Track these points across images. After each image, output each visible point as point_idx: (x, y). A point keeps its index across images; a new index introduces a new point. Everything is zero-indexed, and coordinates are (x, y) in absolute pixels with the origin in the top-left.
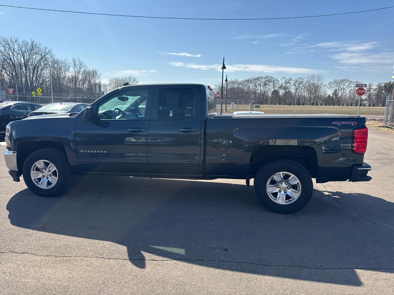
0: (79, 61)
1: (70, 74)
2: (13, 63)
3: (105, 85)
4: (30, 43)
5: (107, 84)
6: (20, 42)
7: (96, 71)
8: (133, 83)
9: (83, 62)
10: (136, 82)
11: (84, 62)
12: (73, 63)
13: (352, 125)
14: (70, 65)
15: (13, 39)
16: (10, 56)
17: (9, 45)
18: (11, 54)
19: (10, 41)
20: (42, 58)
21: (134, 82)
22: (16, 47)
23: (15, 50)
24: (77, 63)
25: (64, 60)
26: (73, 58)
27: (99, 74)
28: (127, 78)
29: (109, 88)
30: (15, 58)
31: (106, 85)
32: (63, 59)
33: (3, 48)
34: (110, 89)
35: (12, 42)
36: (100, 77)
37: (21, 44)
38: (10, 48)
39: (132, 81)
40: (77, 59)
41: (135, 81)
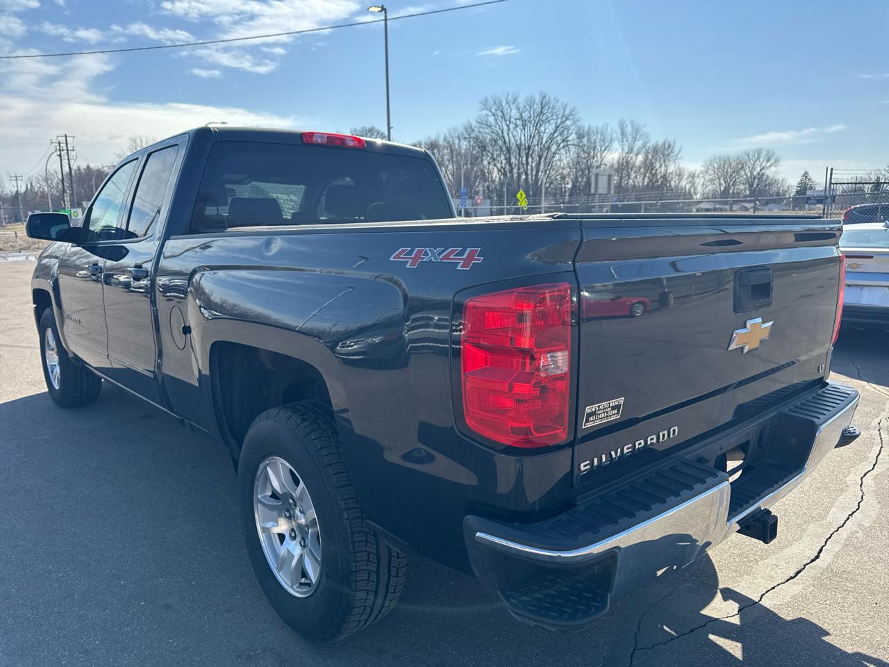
0: (633, 126)
1: (612, 156)
2: (507, 148)
3: (694, 174)
4: (538, 100)
5: (697, 173)
6: (521, 102)
7: (672, 143)
8: (763, 164)
9: (642, 126)
10: (772, 161)
11: (644, 126)
12: (619, 132)
13: (459, 268)
14: (614, 136)
15: (510, 97)
16: (503, 132)
17: (502, 112)
18: (505, 127)
19: (504, 103)
20: (557, 127)
21: (768, 161)
22: (514, 113)
23: (512, 120)
24: (629, 130)
25: (603, 127)
26: (621, 121)
27: (676, 149)
28: (751, 154)
29: (702, 181)
30: (511, 135)
31: (696, 175)
32: (600, 125)
33: (493, 117)
34: (703, 184)
35: (507, 103)
36: (680, 156)
37: (521, 105)
38: (503, 116)
39: (761, 159)
40: (628, 123)
41: (770, 157)
